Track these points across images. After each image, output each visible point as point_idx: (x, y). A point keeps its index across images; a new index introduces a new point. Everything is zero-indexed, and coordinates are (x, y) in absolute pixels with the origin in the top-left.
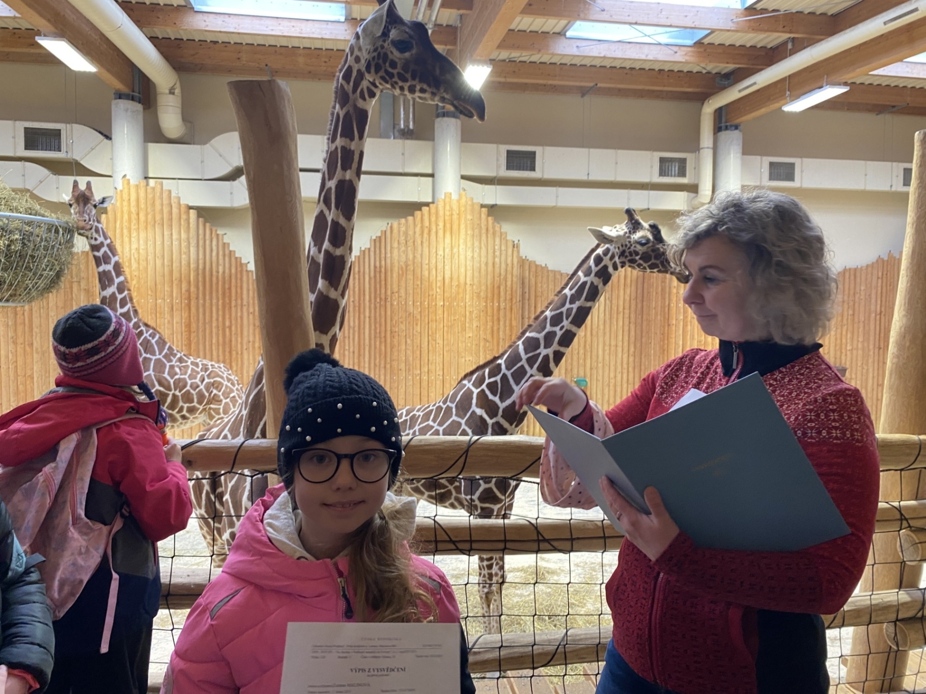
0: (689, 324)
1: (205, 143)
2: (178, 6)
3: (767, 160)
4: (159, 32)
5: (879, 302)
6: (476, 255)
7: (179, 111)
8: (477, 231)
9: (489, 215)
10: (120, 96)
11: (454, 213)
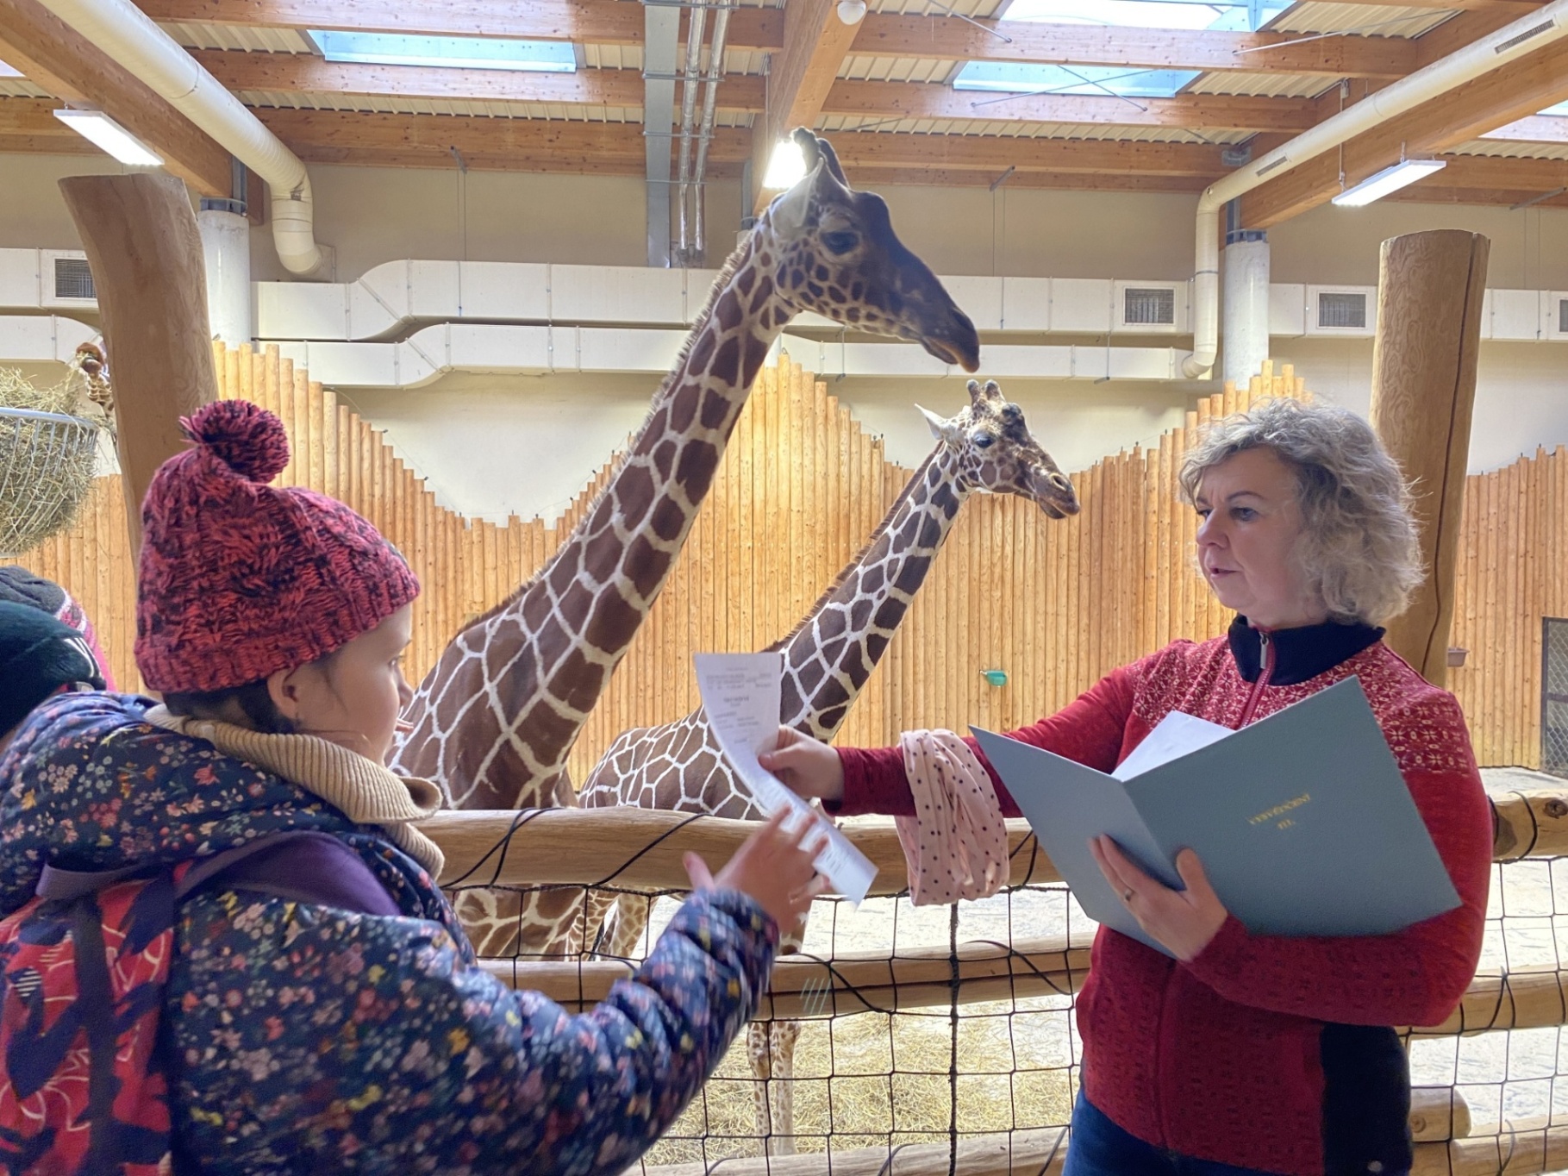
0: (1180, 575)
1: (350, 280)
2: (298, 53)
3: (1315, 291)
4: (273, 97)
5: (1522, 535)
6: (807, 462)
7: (309, 227)
8: (808, 421)
9: (828, 393)
10: (210, 206)
11: (769, 390)
